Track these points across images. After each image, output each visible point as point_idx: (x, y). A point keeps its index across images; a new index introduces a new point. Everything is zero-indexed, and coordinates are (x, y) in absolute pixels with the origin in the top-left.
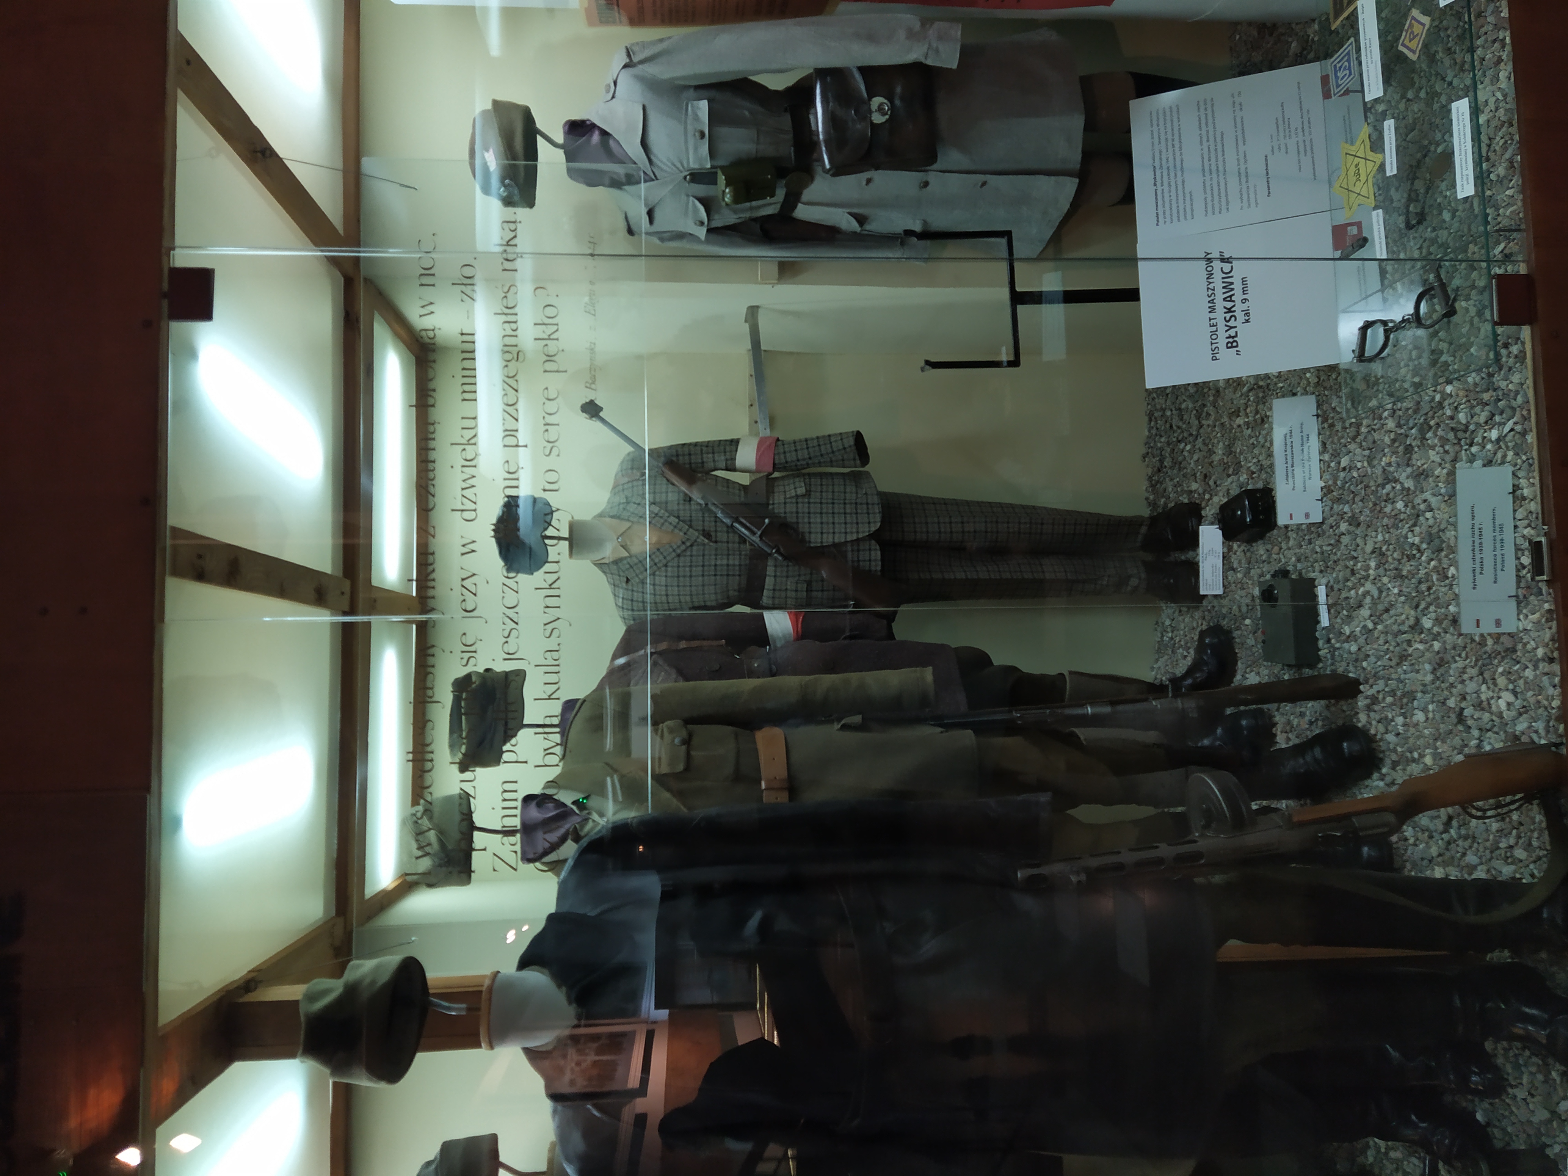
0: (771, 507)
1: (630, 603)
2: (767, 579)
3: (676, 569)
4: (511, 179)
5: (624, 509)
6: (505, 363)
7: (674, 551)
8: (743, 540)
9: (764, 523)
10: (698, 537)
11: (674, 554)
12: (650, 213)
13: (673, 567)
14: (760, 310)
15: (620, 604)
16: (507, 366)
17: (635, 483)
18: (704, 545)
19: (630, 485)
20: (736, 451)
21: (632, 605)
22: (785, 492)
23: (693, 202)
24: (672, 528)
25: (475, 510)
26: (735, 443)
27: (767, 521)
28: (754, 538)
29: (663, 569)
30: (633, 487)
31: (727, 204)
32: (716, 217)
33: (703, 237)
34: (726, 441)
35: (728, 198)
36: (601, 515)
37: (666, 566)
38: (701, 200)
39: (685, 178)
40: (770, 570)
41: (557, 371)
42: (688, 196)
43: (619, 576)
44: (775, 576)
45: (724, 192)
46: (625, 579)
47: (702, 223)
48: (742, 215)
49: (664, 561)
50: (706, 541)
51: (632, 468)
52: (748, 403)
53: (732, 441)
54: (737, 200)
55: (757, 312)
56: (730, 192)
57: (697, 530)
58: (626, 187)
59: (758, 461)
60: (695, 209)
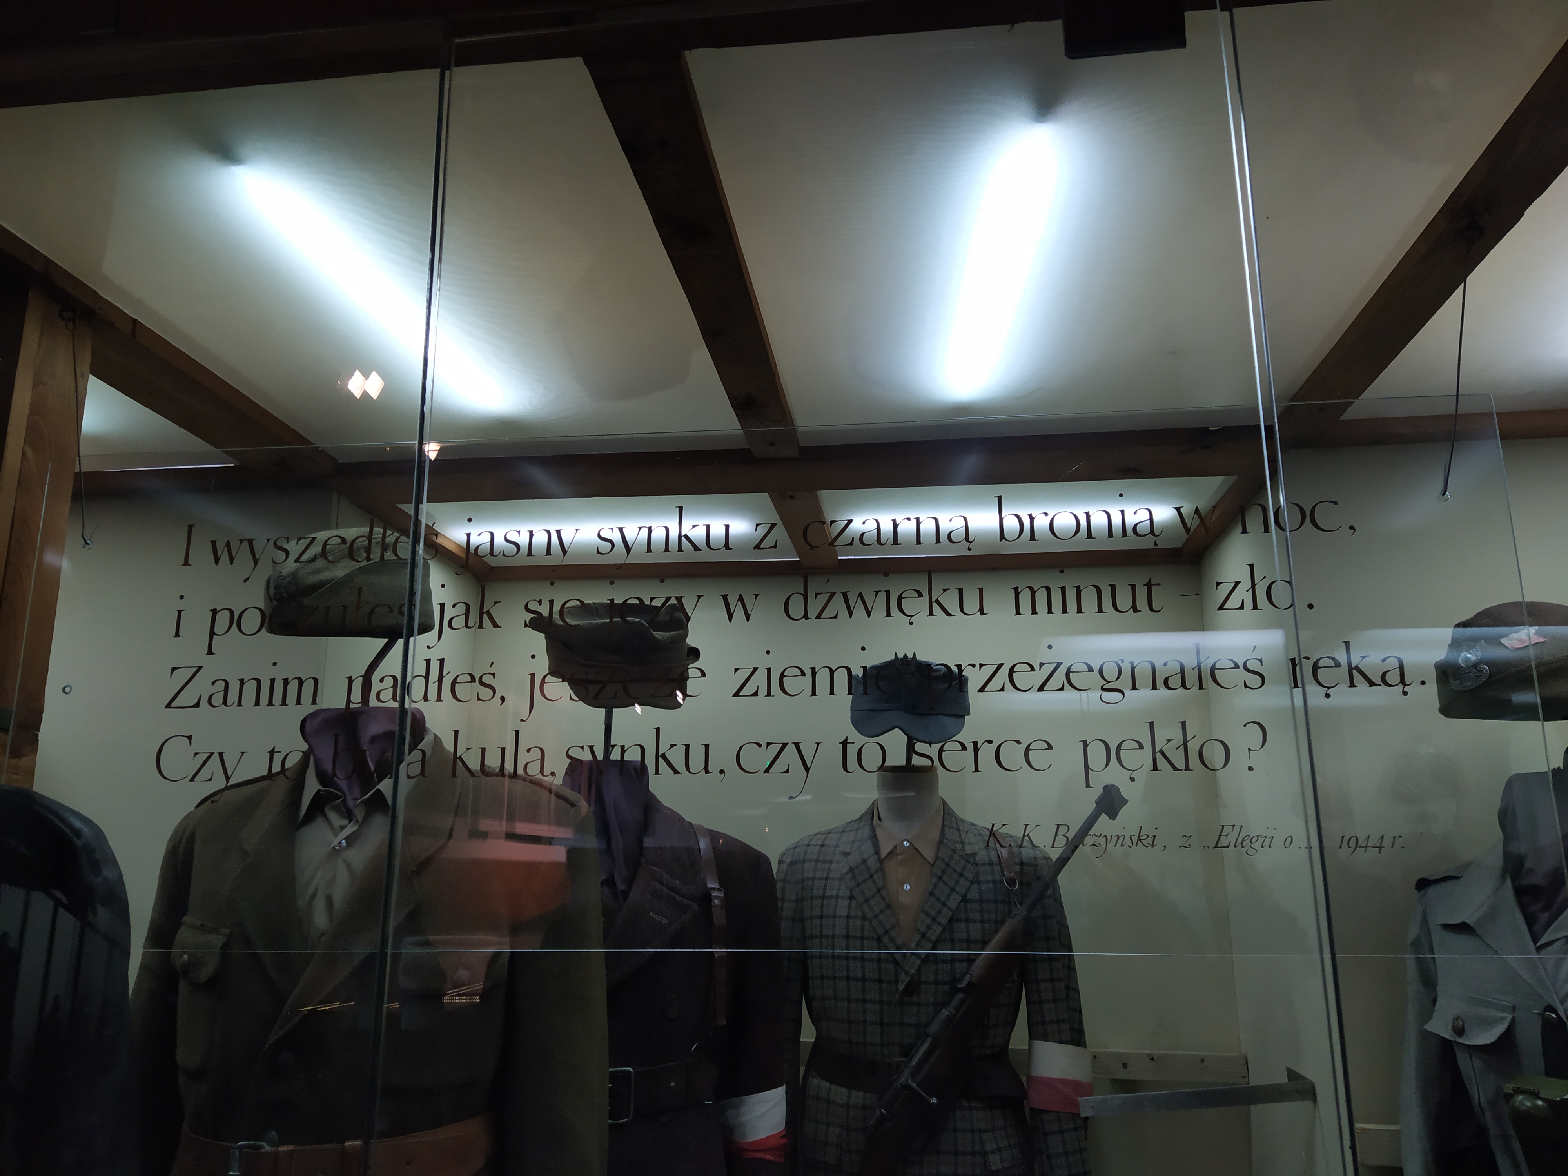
0: (965, 1103)
1: (814, 857)
2: (845, 1091)
3: (859, 934)
4: (1491, 675)
5: (954, 851)
6: (1096, 668)
7: (886, 932)
8: (907, 1051)
9: (931, 1096)
10: (907, 973)
11: (881, 931)
12: (1463, 928)
13: (862, 929)
14: (1309, 1103)
15: (813, 842)
16: (1091, 670)
17: (997, 868)
18: (897, 982)
19: (995, 859)
20: (1061, 1042)
21: (812, 860)
22: (993, 1130)
23: (1503, 1019)
24: (923, 929)
25: (806, 617)
26: (1077, 1038)
27: (934, 1100)
28: (907, 1072)
29: (860, 914)
30: (991, 864)
31: (1508, 1097)
32: (1477, 1063)
33: (1431, 1027)
34: (1081, 1022)
35: (1523, 1102)
36: (947, 812)
37: (864, 918)
38: (1508, 1035)
39: (1551, 1008)
40: (858, 1097)
41: (1087, 767)
42: (1514, 1009)
43: (853, 842)
44: (848, 1106)
45: (1535, 1095)
46: (848, 850)
47: (1460, 1031)
48: (1488, 1116)
49: (870, 915)
50: (901, 987)
51: (1022, 863)
52: (1156, 1052)
53: (1081, 1032)
54: (1521, 1119)
55: (1304, 1099)
56: (1536, 1107)
57: (919, 970)
58: (1509, 884)
59: (1047, 1082)
60: (1487, 1023)
